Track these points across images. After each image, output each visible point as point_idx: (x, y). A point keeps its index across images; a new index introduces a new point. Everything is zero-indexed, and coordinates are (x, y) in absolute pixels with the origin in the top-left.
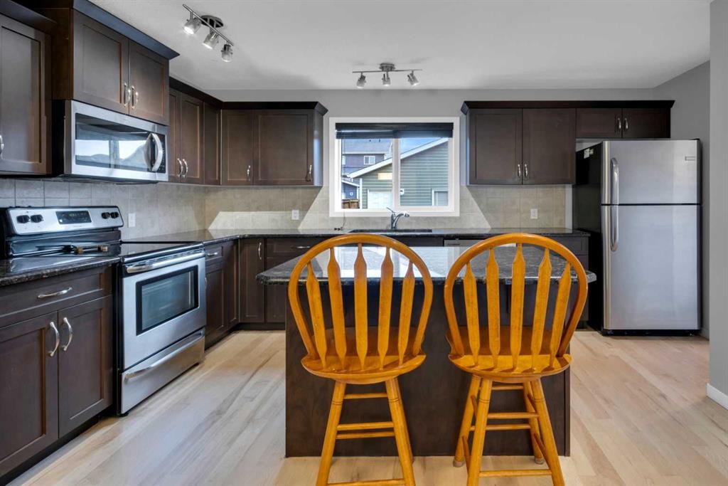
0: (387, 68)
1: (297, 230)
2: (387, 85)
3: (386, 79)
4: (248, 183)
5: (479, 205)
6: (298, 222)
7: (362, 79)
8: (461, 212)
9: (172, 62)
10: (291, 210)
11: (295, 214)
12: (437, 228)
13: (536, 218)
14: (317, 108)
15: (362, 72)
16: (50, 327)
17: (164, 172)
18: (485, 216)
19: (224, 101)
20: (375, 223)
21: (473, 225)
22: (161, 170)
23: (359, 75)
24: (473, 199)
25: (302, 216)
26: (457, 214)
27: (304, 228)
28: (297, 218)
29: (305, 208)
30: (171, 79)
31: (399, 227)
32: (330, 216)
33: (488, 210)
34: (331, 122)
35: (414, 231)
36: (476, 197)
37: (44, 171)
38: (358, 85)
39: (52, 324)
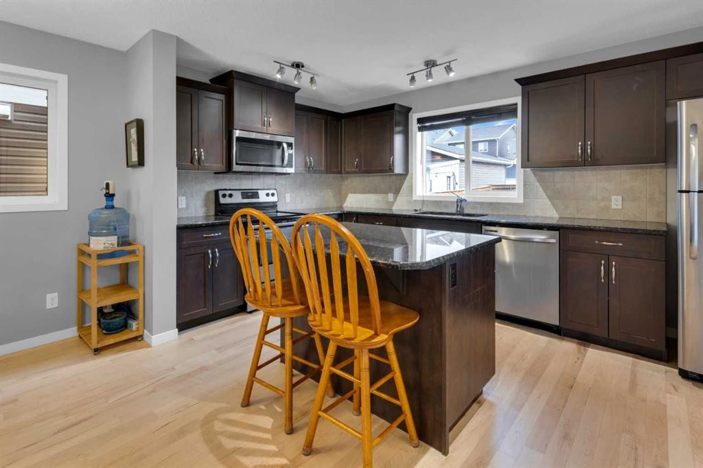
0: (430, 64)
1: (391, 210)
2: (430, 80)
3: (429, 75)
4: (355, 173)
5: (545, 191)
6: (393, 203)
7: (413, 79)
8: (525, 198)
9: (297, 94)
10: (388, 193)
11: (391, 196)
12: (501, 213)
13: (620, 207)
14: (396, 108)
15: (412, 73)
16: (208, 253)
17: (292, 167)
18: (553, 204)
19: (343, 112)
20: (446, 206)
21: (539, 213)
22: (290, 165)
23: (410, 76)
24: (538, 184)
25: (395, 199)
26: (521, 201)
27: (397, 208)
28: (392, 200)
29: (397, 192)
30: (296, 104)
31: (466, 211)
32: (414, 199)
33: (555, 196)
34: (414, 117)
35: (473, 215)
36: (541, 181)
37: (224, 170)
38: (410, 85)
39: (210, 251)
